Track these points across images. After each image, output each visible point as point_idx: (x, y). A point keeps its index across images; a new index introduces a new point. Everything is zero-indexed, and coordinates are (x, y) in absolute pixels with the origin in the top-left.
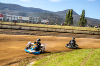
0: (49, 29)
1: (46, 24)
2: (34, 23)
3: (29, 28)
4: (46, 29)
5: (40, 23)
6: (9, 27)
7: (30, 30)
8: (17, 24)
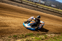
0: (54, 11)
1: (53, 7)
2: (47, 5)
3: (42, 8)
4: (52, 10)
5: (50, 6)
6: (31, 5)
7: (43, 9)
8: (36, 4)
